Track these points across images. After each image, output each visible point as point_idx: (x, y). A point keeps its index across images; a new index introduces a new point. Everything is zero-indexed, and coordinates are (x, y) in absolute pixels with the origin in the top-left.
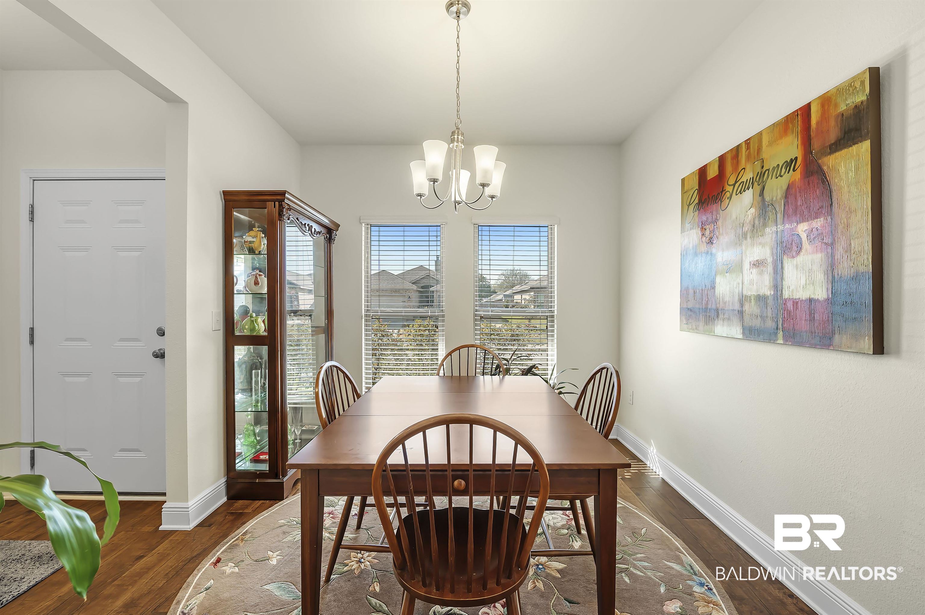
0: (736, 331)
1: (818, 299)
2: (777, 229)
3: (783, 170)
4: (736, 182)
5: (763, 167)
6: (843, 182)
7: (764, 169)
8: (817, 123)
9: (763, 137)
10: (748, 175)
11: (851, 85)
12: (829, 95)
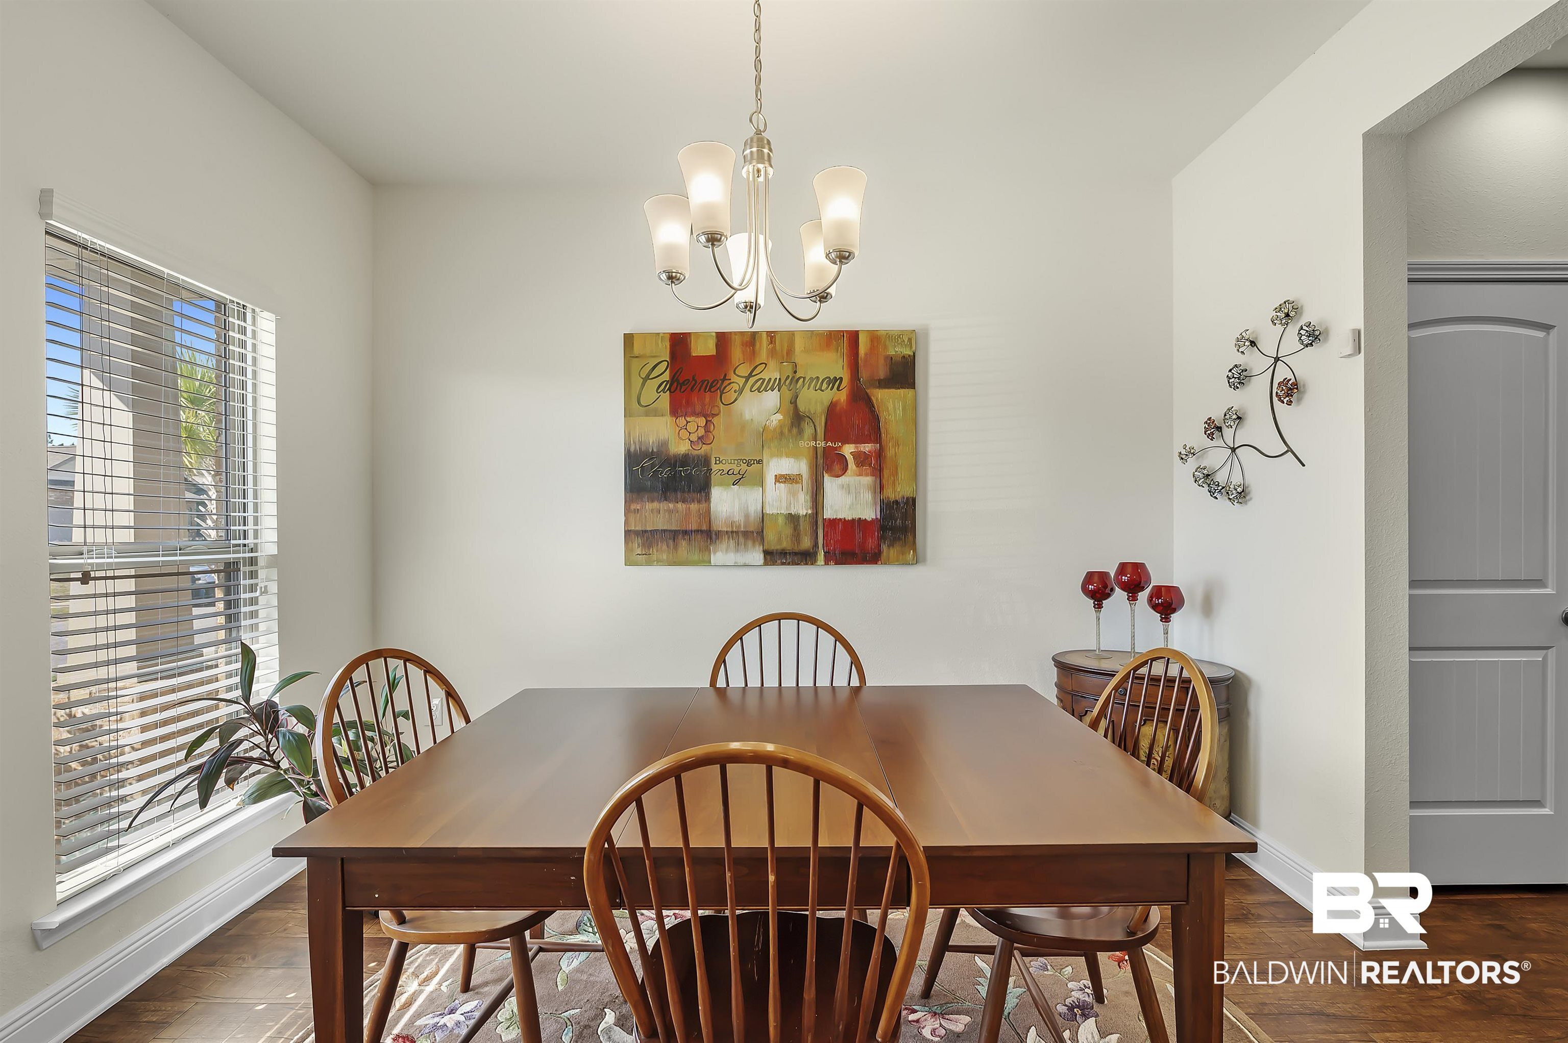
0: (757, 557)
1: (865, 519)
2: (816, 444)
3: (825, 386)
4: (750, 375)
5: (795, 372)
6: (892, 417)
7: (798, 376)
8: (866, 354)
9: (796, 339)
10: (772, 373)
11: (900, 336)
12: (878, 333)
